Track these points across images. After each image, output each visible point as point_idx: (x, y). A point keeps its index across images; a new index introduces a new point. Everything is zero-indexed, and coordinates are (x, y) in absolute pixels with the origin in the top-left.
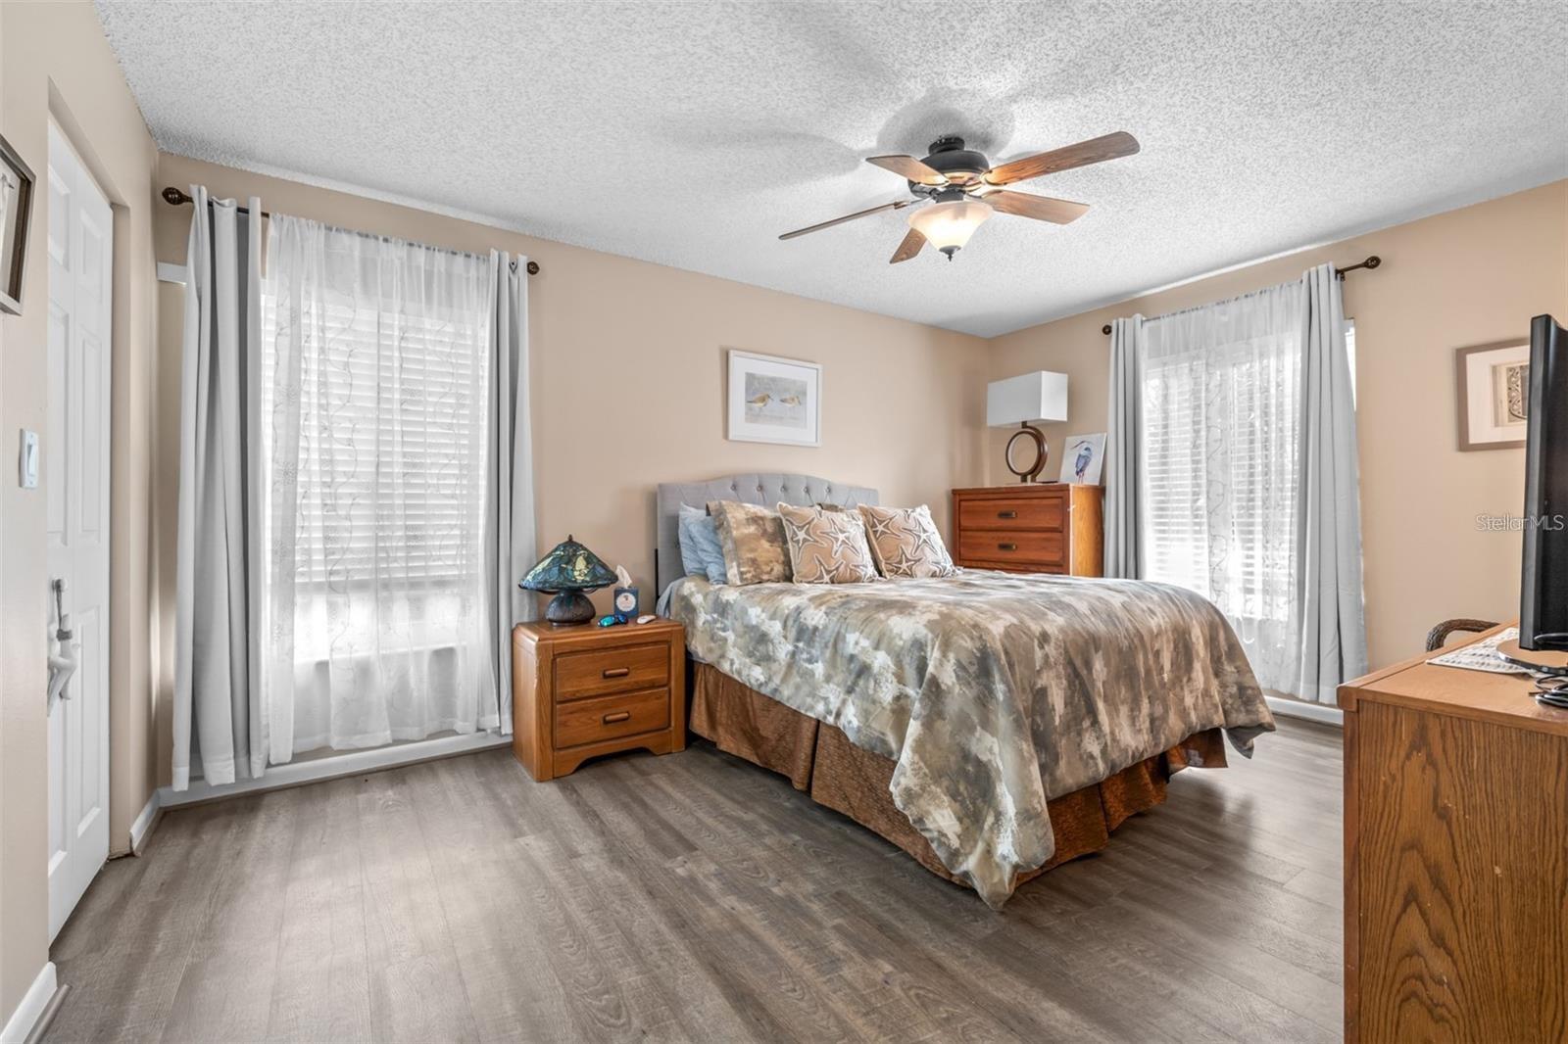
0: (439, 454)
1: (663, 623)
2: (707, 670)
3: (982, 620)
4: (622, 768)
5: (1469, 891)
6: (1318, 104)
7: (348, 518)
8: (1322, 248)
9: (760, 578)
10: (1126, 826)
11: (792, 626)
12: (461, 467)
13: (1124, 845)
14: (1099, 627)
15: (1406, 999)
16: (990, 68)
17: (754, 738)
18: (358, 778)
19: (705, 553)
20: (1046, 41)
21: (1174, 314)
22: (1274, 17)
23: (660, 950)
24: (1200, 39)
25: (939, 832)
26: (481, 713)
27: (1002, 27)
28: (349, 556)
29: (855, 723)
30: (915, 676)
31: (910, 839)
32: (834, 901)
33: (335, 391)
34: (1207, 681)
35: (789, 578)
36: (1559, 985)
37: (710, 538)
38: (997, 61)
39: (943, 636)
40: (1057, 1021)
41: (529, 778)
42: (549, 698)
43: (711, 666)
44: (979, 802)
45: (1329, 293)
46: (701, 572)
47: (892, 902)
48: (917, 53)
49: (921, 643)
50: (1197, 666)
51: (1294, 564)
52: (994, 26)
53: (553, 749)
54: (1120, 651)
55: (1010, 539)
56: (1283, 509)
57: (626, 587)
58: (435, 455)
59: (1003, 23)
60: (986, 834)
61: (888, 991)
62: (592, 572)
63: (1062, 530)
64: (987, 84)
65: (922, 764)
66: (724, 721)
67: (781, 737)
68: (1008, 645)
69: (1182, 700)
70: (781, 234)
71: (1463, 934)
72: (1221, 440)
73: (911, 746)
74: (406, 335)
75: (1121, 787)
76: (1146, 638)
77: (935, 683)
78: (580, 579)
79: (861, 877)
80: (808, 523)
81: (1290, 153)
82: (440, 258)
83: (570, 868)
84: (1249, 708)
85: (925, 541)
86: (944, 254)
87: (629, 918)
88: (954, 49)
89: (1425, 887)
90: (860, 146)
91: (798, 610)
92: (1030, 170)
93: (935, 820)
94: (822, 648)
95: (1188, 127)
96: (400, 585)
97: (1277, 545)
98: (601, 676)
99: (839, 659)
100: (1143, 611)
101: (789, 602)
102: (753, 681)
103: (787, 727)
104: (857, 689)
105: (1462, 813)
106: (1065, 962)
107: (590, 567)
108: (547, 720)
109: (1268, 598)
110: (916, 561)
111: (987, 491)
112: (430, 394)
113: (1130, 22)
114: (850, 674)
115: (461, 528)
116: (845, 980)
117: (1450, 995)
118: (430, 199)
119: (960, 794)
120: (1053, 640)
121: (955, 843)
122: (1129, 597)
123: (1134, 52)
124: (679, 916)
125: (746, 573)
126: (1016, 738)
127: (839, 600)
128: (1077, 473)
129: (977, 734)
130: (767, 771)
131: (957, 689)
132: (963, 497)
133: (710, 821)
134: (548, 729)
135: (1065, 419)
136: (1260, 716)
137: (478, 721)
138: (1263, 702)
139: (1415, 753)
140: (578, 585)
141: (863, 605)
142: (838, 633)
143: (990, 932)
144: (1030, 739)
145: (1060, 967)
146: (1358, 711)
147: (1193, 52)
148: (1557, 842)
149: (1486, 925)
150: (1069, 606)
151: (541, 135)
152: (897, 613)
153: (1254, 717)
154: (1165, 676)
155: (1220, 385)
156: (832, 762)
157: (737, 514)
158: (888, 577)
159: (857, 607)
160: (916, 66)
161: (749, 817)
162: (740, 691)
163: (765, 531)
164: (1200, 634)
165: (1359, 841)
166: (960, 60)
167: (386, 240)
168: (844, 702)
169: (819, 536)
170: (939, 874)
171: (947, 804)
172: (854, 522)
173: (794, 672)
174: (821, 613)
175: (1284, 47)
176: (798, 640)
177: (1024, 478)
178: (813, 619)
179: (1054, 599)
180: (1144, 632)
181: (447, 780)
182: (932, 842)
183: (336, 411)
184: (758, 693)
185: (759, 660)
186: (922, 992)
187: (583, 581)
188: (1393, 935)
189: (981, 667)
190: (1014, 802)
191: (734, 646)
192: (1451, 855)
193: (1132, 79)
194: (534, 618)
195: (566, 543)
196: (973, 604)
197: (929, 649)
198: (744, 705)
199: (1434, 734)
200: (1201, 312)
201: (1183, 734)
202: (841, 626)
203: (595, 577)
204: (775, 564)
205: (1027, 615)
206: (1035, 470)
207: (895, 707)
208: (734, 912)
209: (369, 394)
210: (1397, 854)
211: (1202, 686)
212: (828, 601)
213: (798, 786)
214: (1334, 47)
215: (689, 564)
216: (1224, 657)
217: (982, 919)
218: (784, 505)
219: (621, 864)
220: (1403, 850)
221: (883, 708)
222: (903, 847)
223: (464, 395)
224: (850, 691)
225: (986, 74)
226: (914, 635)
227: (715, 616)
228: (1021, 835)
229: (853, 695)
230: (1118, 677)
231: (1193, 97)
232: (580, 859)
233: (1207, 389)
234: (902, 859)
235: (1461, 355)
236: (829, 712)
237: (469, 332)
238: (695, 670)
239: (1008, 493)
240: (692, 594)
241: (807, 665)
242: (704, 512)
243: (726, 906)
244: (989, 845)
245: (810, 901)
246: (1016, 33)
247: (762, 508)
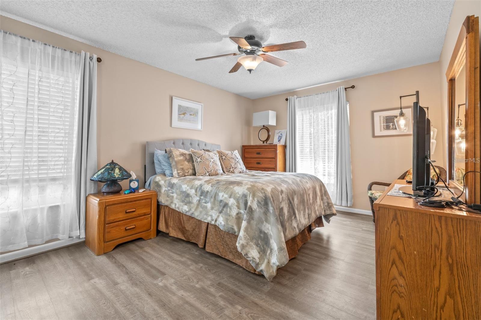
0: (56, 128)
1: (148, 191)
2: (165, 208)
3: (264, 187)
4: (132, 246)
5: (408, 259)
6: (347, 42)
7: (10, 153)
8: (341, 82)
9: (185, 175)
10: (301, 248)
11: (199, 191)
12: (65, 133)
13: (302, 254)
14: (295, 187)
15: (393, 292)
16: (266, 16)
17: (183, 230)
18: (10, 263)
19: (164, 166)
20: (283, 11)
21: (305, 96)
22: (340, 16)
23: (156, 317)
24: (322, 19)
25: (253, 257)
26: (71, 230)
27: (271, 4)
28: (9, 169)
29: (223, 223)
30: (244, 206)
31: (241, 261)
32: (218, 286)
33: (5, 100)
34: (320, 202)
35: (194, 174)
36: (431, 283)
37: (166, 161)
38: (268, 14)
39: (253, 193)
40: (295, 316)
41: (93, 254)
42: (103, 222)
43: (167, 206)
44: (265, 246)
45: (343, 93)
46: (163, 173)
47: (237, 283)
48: (245, 7)
49: (245, 195)
50: (318, 198)
51: (336, 168)
52: (269, 3)
53: (104, 243)
54: (301, 195)
55: (260, 161)
56: (332, 152)
57: (134, 179)
58: (54, 128)
59: (272, 3)
60: (268, 256)
61: (241, 316)
62: (122, 174)
63: (275, 158)
64: (264, 21)
65: (247, 235)
66: (172, 225)
67: (194, 230)
68: (272, 195)
69: (315, 208)
70: (196, 59)
71: (407, 272)
72: (317, 133)
73: (243, 230)
74: (41, 80)
75: (300, 236)
76: (307, 190)
77: (250, 208)
78: (117, 176)
79: (226, 276)
80: (201, 156)
81: (338, 55)
82: (59, 52)
83: (115, 289)
84: (330, 209)
85: (238, 162)
86: (248, 71)
87: (142, 306)
88: (257, 8)
89: (397, 259)
90: (223, 34)
91: (201, 186)
92: (275, 49)
93: (251, 254)
94: (210, 198)
95: (315, 43)
96: (34, 180)
97: (331, 162)
98: (125, 212)
99: (216, 202)
100: (305, 182)
101: (197, 183)
102: (184, 211)
103: (196, 226)
104: (223, 212)
105: (406, 237)
106: (293, 295)
107: (121, 172)
108: (102, 231)
109: (329, 177)
110: (235, 168)
111: (253, 146)
112: (52, 104)
113: (306, 10)
114: (221, 207)
115: (65, 157)
116: (227, 315)
117: (404, 290)
118: (56, 28)
119: (259, 244)
120: (284, 192)
121: (258, 261)
122: (301, 178)
123: (305, 19)
124: (162, 302)
125: (180, 173)
126: (277, 224)
127: (215, 182)
128: (279, 141)
129: (264, 224)
130: (188, 242)
131: (258, 210)
132: (245, 148)
133: (169, 263)
134: (102, 235)
135: (275, 125)
136: (333, 211)
137: (70, 234)
138: (334, 207)
139: (394, 221)
140: (116, 179)
141: (224, 183)
142: (216, 193)
143: (269, 289)
144: (280, 224)
145: (292, 297)
146: (379, 210)
147: (320, 22)
148: (429, 243)
149: (413, 268)
150: (287, 182)
151: (108, 10)
152: (237, 186)
153: (331, 212)
154: (311, 201)
155: (317, 117)
156: (213, 237)
157: (177, 152)
158: (227, 173)
159: (222, 184)
160: (245, 11)
161: (183, 259)
162: (178, 215)
163: (186, 159)
164: (318, 188)
165: (380, 248)
166: (258, 12)
167: (33, 41)
168: (218, 216)
169: (205, 160)
170: (251, 271)
171: (255, 248)
172: (216, 155)
173: (200, 207)
174: (210, 186)
175: (341, 25)
176: (201, 196)
177: (264, 142)
178: (206, 188)
179: (282, 179)
180: (306, 188)
181: (55, 260)
182: (250, 261)
183: (5, 108)
184: (185, 215)
185: (186, 203)
186: (252, 315)
187: (118, 177)
188: (389, 274)
189: (265, 202)
190: (277, 245)
191: (176, 199)
192: (403, 249)
193: (303, 27)
194: (95, 192)
195: (111, 163)
196: (260, 182)
197: (248, 197)
198: (180, 219)
199: (399, 215)
200: (312, 96)
201: (315, 218)
202: (217, 191)
203: (123, 175)
204: (190, 169)
205: (277, 185)
206: (267, 140)
207: (237, 217)
208: (183, 296)
209: (23, 102)
210: (390, 250)
211: (319, 204)
212: (212, 182)
213: (201, 246)
214: (353, 27)
215: (158, 170)
216: (323, 195)
217: (266, 285)
218: (193, 149)
219: (136, 284)
220: (391, 249)
221: (233, 217)
222: (238, 264)
223: (67, 105)
224: (221, 212)
225: (265, 18)
226: (243, 193)
227: (169, 188)
228: (279, 256)
229: (222, 214)
230: (300, 203)
231: (318, 35)
232: (119, 285)
233: (313, 118)
234: (238, 268)
235: (373, 112)
236: (213, 220)
237: (71, 81)
238: (160, 207)
239: (260, 147)
240: (160, 181)
241: (204, 204)
242: (164, 152)
243: (180, 295)
244: (269, 260)
245: (210, 288)
246: (275, 6)
247: (185, 151)
